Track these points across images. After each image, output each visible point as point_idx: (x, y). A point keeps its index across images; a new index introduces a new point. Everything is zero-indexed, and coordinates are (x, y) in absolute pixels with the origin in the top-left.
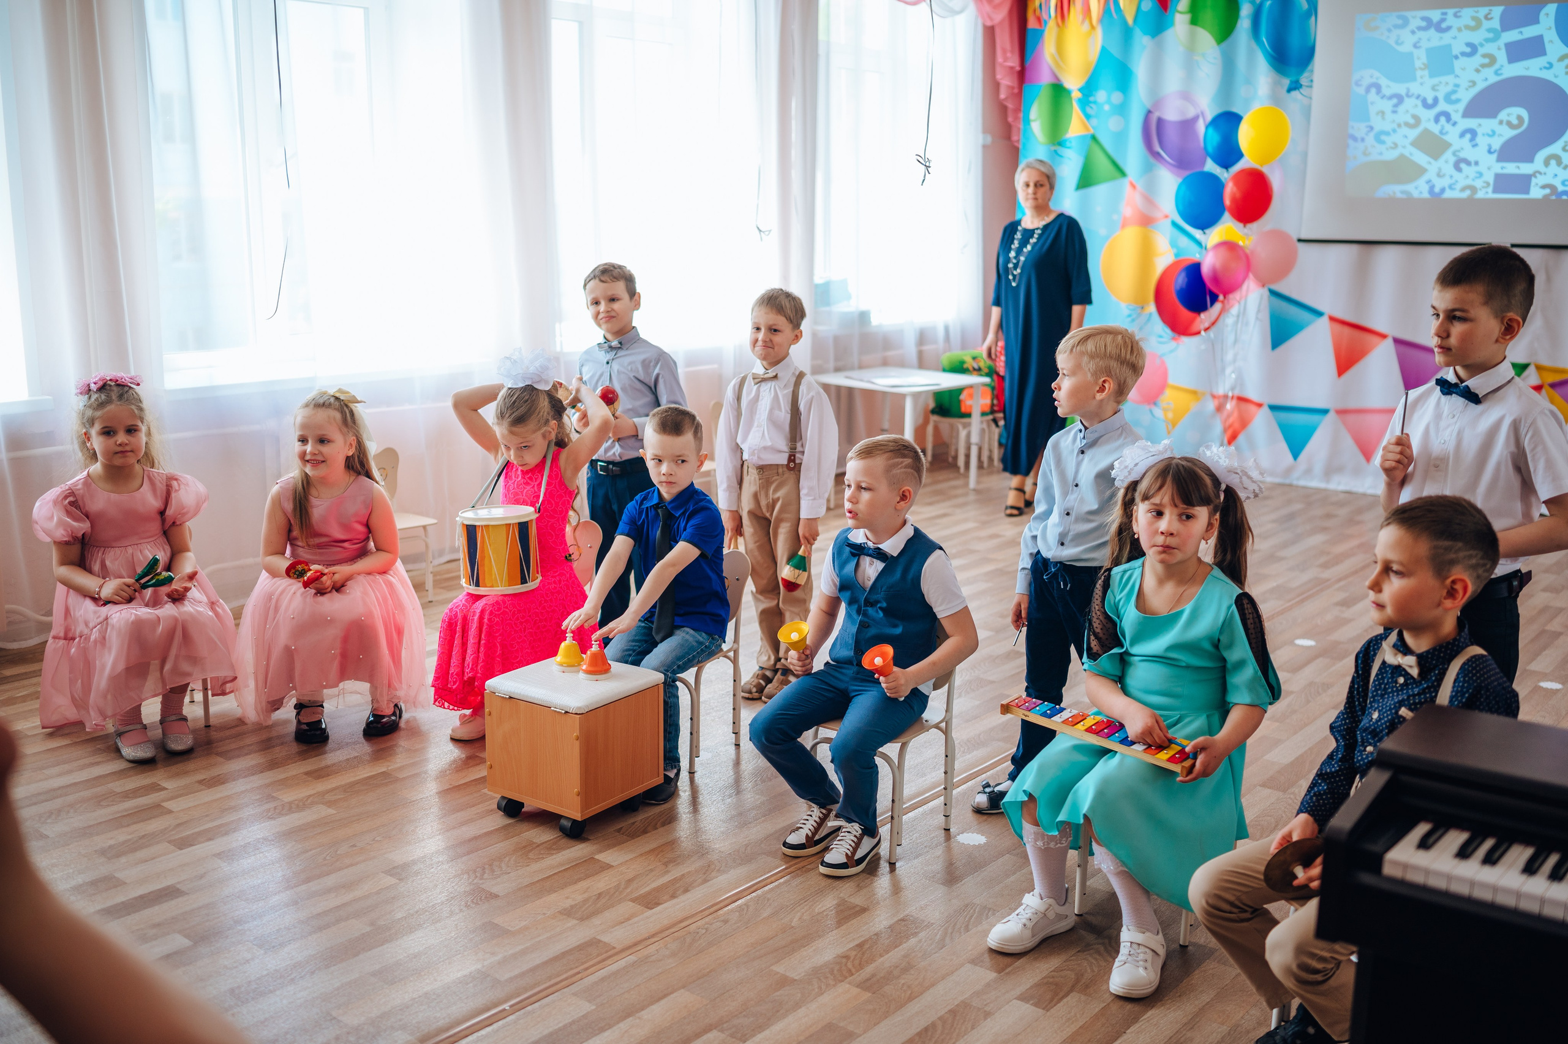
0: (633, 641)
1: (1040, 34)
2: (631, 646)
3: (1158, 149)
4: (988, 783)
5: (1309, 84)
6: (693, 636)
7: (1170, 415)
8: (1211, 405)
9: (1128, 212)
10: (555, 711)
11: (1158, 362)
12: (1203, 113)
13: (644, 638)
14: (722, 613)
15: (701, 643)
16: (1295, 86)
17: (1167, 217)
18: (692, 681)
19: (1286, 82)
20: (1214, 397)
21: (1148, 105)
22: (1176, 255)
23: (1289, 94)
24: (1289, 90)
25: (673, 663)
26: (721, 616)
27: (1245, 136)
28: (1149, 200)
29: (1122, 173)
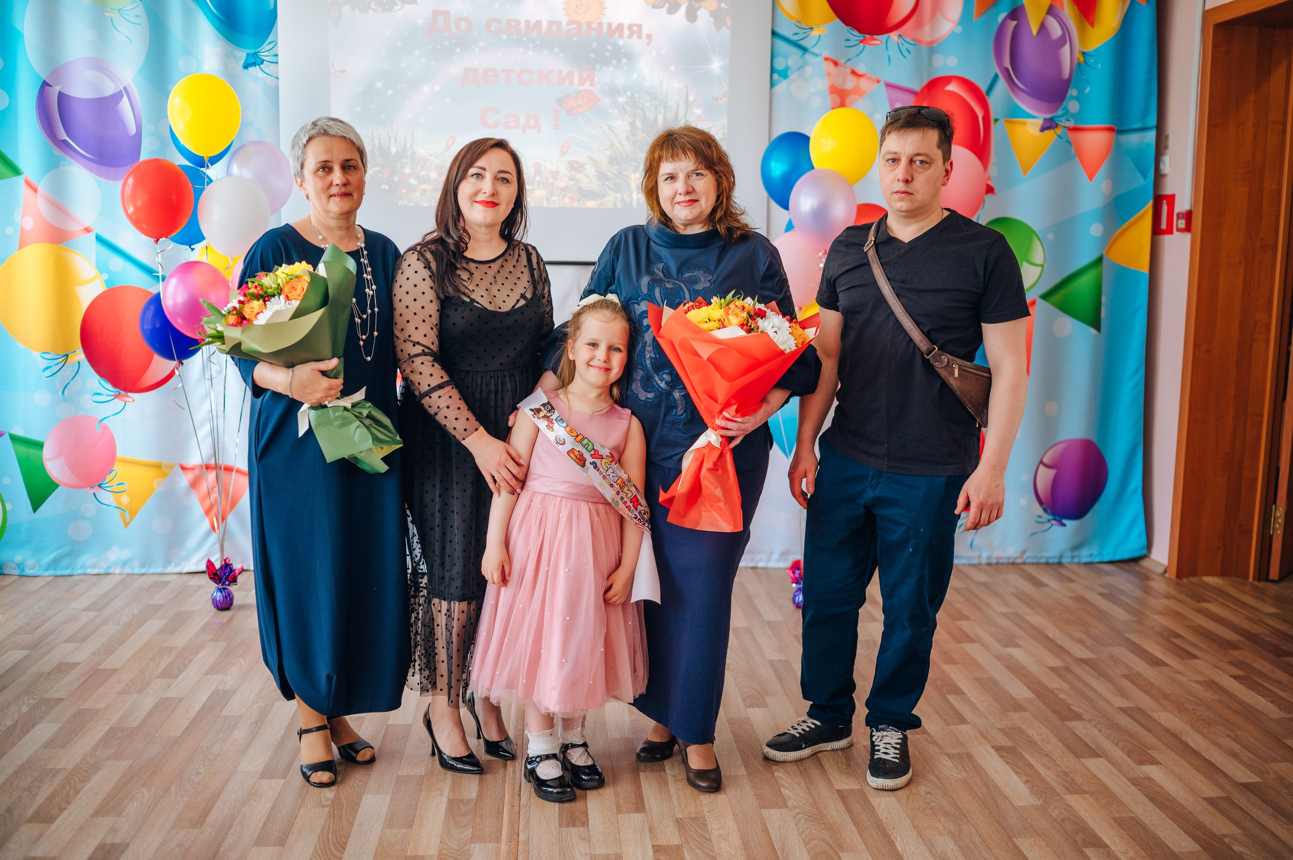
3: (64, 136)
5: (273, 59)
7: (125, 499)
8: (184, 480)
9: (29, 224)
11: (98, 429)
12: (125, 88)
16: (253, 62)
17: (88, 230)
19: (242, 55)
20: (183, 468)
21: (44, 77)
22: (106, 282)
23: (246, 70)
24: (246, 67)
28: (59, 206)
29: (16, 171)
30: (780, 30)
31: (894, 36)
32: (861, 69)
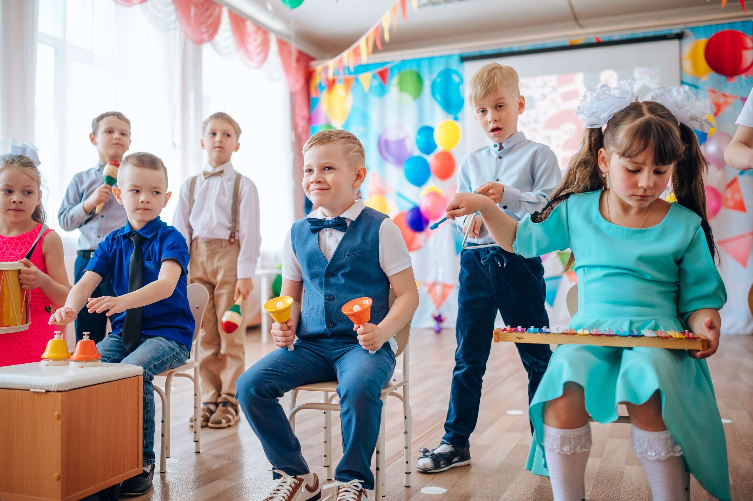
0: (108, 350)
1: (317, 100)
2: (106, 354)
3: (386, 154)
4: (426, 449)
5: (463, 117)
6: (166, 343)
8: (425, 289)
9: (372, 188)
10: (35, 392)
13: (118, 349)
14: (189, 327)
15: (173, 349)
16: (456, 118)
17: (393, 190)
18: (163, 389)
19: (452, 117)
21: (379, 133)
22: (399, 210)
25: (150, 362)
26: (187, 329)
27: (438, 137)
28: (383, 181)
30: (686, 80)
31: (743, 77)
32: (727, 92)
